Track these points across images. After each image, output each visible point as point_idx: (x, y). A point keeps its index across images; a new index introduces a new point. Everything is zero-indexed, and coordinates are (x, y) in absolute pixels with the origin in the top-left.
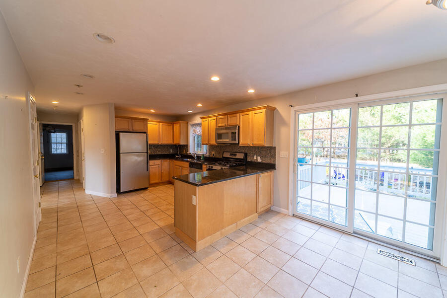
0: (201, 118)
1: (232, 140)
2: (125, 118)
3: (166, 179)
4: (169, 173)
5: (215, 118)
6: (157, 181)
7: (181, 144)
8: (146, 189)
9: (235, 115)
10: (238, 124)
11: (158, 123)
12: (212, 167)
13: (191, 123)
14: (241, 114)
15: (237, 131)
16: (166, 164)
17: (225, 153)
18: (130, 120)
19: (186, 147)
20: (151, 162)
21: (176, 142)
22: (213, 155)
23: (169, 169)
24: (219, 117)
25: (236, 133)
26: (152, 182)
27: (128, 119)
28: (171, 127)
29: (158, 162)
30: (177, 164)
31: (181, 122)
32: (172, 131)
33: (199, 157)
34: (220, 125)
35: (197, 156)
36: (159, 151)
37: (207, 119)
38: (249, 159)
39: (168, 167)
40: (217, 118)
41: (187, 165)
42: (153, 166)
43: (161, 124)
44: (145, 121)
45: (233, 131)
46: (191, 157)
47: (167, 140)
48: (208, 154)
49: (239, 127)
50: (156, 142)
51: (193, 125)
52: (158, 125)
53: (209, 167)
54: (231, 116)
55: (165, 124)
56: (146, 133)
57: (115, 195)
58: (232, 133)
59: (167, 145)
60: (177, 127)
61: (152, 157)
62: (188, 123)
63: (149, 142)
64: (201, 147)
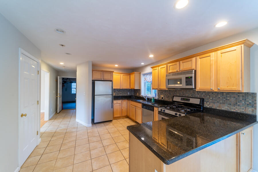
0: (151, 68)
1: (187, 85)
2: (99, 71)
3: (125, 114)
4: (127, 110)
5: (165, 66)
6: (119, 116)
7: (135, 89)
8: (111, 121)
9: (189, 60)
10: (194, 67)
11: (120, 74)
12: (164, 111)
13: (142, 73)
14: (198, 57)
15: (193, 75)
16: (125, 103)
17: (174, 97)
18: (102, 72)
19: (139, 91)
20: (115, 102)
21: (132, 87)
22: (162, 98)
23: (127, 106)
24: (170, 65)
25: (192, 77)
26: (115, 116)
27: (100, 72)
28: (129, 76)
29: (119, 101)
30: (132, 104)
31: (135, 72)
32: (129, 79)
33: (149, 100)
34: (170, 71)
35: (147, 98)
36: (121, 94)
37: (157, 68)
38: (207, 105)
39: (126, 106)
40: (167, 66)
41: (140, 105)
42: (116, 105)
43: (122, 75)
44: (112, 73)
45: (189, 75)
46: (143, 98)
47: (126, 86)
48: (157, 97)
49: (195, 71)
50: (118, 87)
51: (144, 75)
52: (120, 76)
53: (161, 110)
54: (184, 61)
55: (124, 75)
56: (112, 81)
57: (91, 125)
58: (187, 78)
59: (126, 89)
60: (132, 76)
61: (116, 98)
62: (140, 73)
63: (114, 88)
64: (150, 92)
